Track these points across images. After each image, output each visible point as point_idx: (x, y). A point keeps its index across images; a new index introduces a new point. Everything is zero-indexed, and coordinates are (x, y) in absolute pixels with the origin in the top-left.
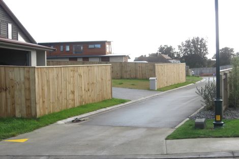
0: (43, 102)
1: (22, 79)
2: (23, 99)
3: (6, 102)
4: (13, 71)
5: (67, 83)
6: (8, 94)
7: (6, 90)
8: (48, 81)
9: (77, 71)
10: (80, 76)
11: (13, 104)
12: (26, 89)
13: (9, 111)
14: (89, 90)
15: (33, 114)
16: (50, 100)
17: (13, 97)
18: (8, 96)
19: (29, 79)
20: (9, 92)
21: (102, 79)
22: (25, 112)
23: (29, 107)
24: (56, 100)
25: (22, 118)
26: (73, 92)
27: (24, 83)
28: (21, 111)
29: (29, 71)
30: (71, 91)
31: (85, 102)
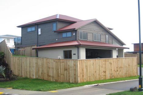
0: (83, 76)
1: (73, 65)
2: (73, 74)
3: (67, 76)
4: (69, 61)
5: (100, 67)
6: (67, 72)
7: (66, 70)
8: (86, 66)
9: (108, 61)
10: (111, 64)
11: (69, 76)
12: (74, 70)
13: (68, 79)
14: (117, 71)
15: (77, 81)
16: (87, 75)
17: (69, 73)
18: (68, 73)
19: (75, 65)
20: (68, 71)
21: (129, 65)
22: (73, 81)
23: (75, 78)
24: (92, 75)
25: (72, 83)
26: (105, 72)
27: (73, 67)
28: (72, 80)
29: (75, 62)
30: (104, 71)
31: (114, 77)
